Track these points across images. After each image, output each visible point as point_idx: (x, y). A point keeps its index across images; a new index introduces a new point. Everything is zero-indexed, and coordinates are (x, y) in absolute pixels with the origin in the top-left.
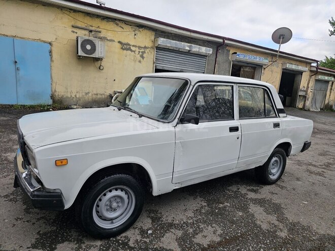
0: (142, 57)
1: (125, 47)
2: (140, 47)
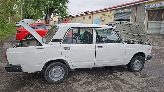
0: (112, 17)
1: (109, 16)
2: (111, 15)
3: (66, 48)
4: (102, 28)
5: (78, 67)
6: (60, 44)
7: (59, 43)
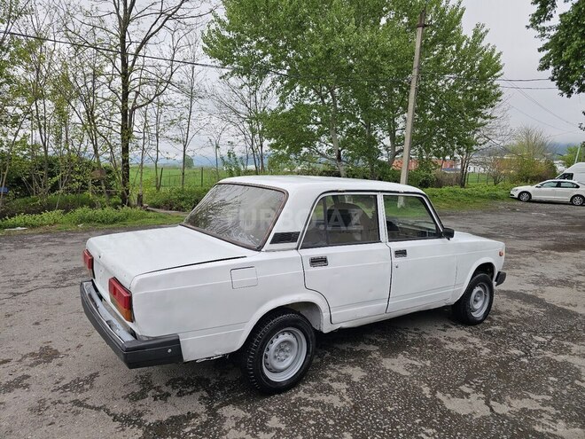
3: (316, 262)
4: (398, 192)
5: (345, 325)
6: (297, 249)
7: (294, 245)
